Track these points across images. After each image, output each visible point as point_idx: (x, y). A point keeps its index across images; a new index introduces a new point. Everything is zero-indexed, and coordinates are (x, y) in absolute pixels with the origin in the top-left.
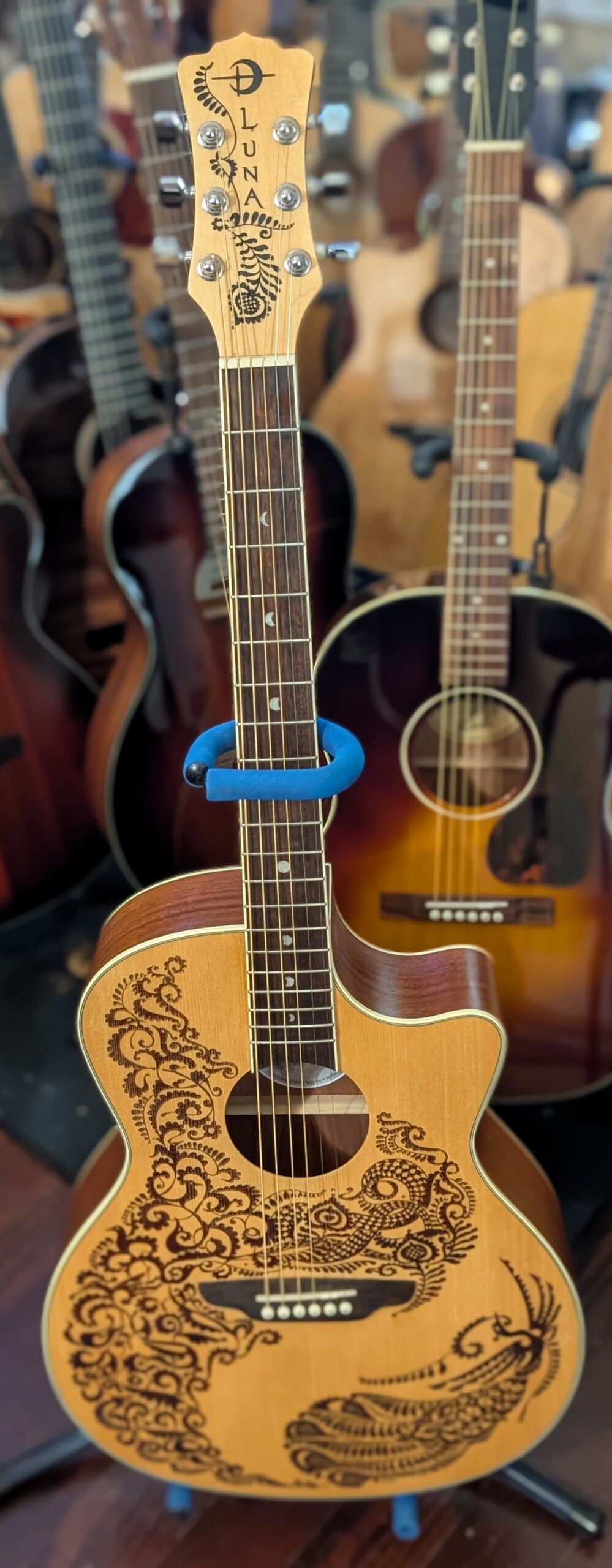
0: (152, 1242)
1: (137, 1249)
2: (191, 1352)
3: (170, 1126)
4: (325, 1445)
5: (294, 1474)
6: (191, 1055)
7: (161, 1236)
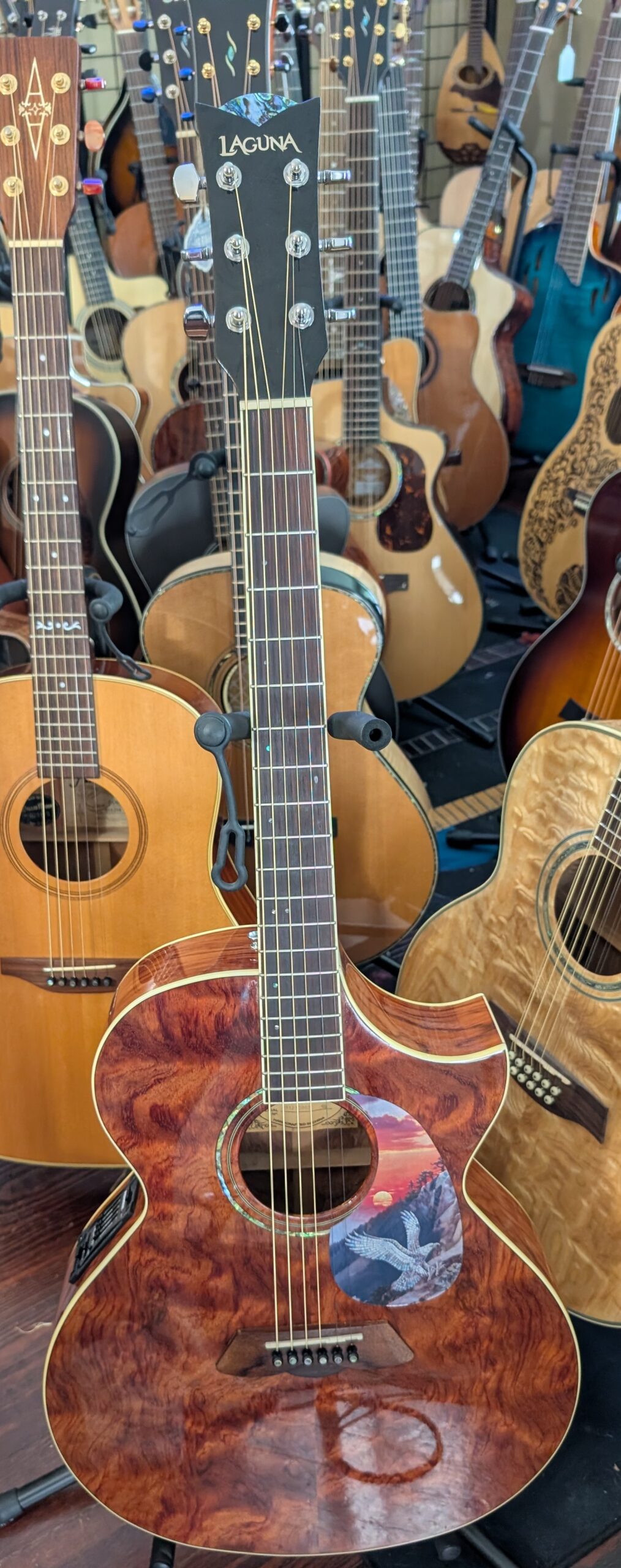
0: (567, 460)
1: (564, 463)
2: (554, 523)
3: (593, 406)
4: (566, 590)
5: (553, 601)
6: (611, 371)
7: (571, 458)
